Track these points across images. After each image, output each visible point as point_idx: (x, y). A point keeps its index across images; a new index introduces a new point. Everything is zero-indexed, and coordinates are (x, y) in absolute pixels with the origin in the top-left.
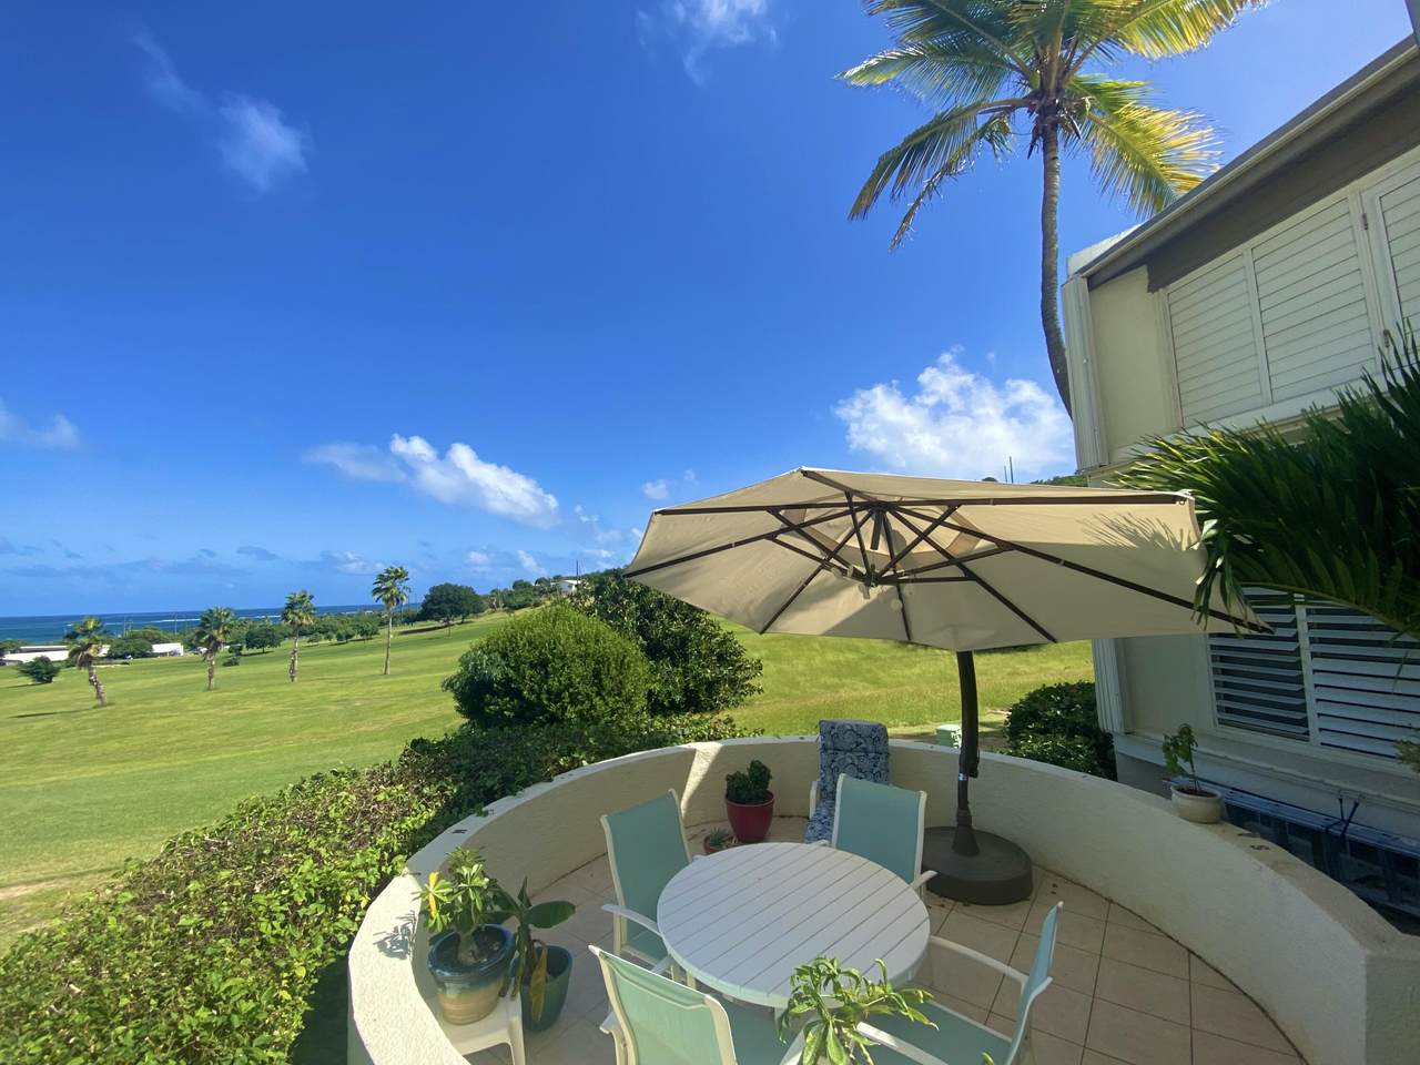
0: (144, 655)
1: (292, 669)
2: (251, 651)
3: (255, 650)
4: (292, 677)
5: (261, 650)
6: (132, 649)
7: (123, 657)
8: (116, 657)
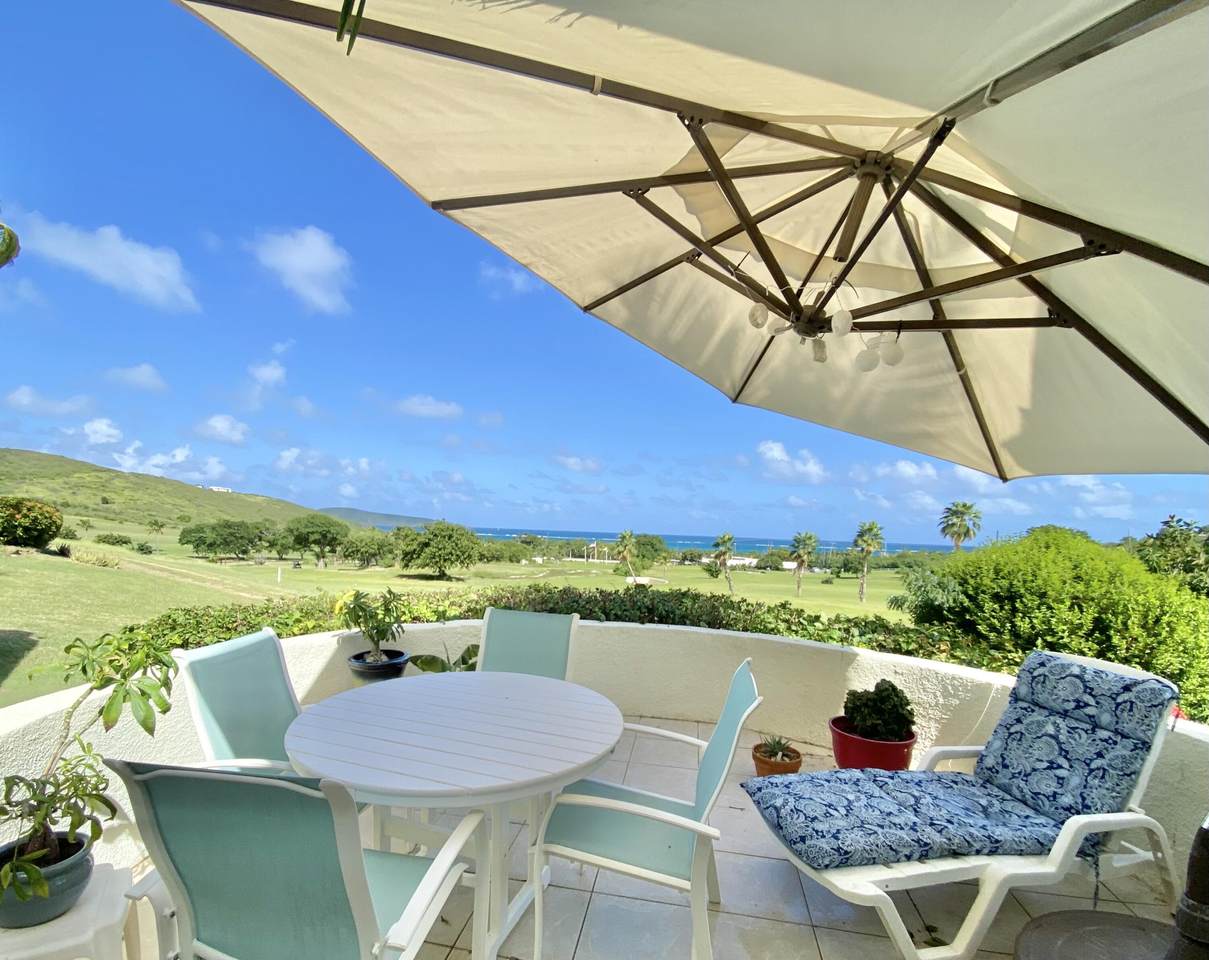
0: (778, 569)
1: (861, 592)
2: (847, 575)
3: (850, 575)
4: (861, 599)
5: (854, 575)
6: (770, 563)
7: (765, 568)
8: (760, 568)
